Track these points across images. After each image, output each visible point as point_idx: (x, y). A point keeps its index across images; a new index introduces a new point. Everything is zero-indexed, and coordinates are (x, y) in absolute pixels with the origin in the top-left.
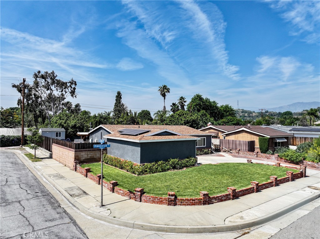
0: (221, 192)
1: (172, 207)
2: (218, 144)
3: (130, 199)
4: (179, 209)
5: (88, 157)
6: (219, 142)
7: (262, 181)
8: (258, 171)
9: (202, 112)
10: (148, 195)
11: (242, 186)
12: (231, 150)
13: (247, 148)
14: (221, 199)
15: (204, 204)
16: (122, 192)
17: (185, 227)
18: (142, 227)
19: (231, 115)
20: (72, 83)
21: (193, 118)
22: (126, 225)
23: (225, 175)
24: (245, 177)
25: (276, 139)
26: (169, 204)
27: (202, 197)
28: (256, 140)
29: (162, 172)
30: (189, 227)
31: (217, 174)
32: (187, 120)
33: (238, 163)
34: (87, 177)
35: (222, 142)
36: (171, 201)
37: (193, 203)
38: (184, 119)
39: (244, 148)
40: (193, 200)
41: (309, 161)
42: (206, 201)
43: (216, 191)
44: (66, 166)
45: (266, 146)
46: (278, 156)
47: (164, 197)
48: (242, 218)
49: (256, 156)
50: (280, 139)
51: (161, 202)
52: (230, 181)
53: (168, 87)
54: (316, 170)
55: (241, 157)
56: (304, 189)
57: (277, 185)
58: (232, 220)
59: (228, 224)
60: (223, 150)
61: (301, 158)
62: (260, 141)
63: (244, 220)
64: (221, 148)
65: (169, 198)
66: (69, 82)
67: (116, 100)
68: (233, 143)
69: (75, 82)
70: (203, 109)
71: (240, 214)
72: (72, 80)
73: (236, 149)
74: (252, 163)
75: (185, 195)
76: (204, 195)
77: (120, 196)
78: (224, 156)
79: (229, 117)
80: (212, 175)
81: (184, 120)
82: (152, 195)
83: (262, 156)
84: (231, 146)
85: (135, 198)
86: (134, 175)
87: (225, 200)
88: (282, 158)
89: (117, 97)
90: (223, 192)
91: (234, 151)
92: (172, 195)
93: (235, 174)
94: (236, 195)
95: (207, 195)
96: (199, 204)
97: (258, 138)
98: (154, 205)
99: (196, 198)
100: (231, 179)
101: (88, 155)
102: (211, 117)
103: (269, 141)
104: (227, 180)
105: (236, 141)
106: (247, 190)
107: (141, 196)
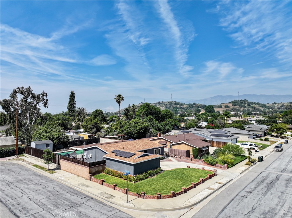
0: (179, 190)
1: (159, 200)
2: (168, 151)
3: (138, 197)
4: (163, 200)
5: (96, 170)
6: (168, 150)
7: (196, 181)
8: (193, 175)
9: (150, 116)
10: (147, 195)
11: (187, 186)
12: (176, 156)
13: (186, 155)
14: (179, 194)
15: (173, 197)
16: (133, 194)
17: (169, 209)
18: (152, 210)
19: (170, 117)
20: (43, 95)
21: (146, 126)
22: (144, 210)
23: (178, 179)
24: (188, 179)
25: (202, 149)
26: (157, 199)
27: (172, 194)
28: (191, 149)
29: (145, 179)
30: (171, 208)
31: (173, 178)
32: (141, 127)
33: (182, 169)
34: (103, 185)
35: (170, 150)
36: (159, 197)
37: (168, 197)
38: (139, 126)
39: (184, 155)
40: (168, 196)
41: (219, 164)
42: (173, 196)
43: (177, 190)
44: (79, 176)
45: (197, 153)
46: (203, 160)
47: (155, 195)
48: (189, 202)
49: (191, 160)
50: (205, 148)
51: (154, 198)
52: (182, 183)
53: (122, 96)
54: (222, 169)
55: (183, 161)
56: (215, 184)
57: (203, 183)
58: (186, 204)
59: (185, 205)
60: (171, 155)
61: (215, 162)
62: (193, 150)
63: (190, 203)
64: (169, 154)
65: (158, 196)
66: (41, 95)
67: (70, 99)
68: (177, 151)
69: (46, 94)
70: (151, 115)
71: (189, 201)
72: (44, 92)
73: (179, 155)
74: (190, 168)
75: (164, 194)
76: (173, 193)
77: (131, 196)
78: (173, 161)
79: (169, 120)
80: (171, 179)
81: (139, 128)
82: (149, 195)
83: (194, 161)
84: (176, 153)
85: (141, 197)
86: (132, 183)
87: (181, 194)
88: (205, 162)
89: (71, 96)
90: (180, 190)
91: (178, 156)
92: (159, 195)
93: (182, 177)
94: (185, 191)
95: (174, 193)
96: (170, 197)
97: (192, 148)
98: (150, 199)
99: (169, 195)
100: (182, 181)
101: (96, 169)
102: (156, 120)
103: (198, 151)
104: (180, 182)
105: (179, 150)
106: (190, 187)
107: (144, 196)
